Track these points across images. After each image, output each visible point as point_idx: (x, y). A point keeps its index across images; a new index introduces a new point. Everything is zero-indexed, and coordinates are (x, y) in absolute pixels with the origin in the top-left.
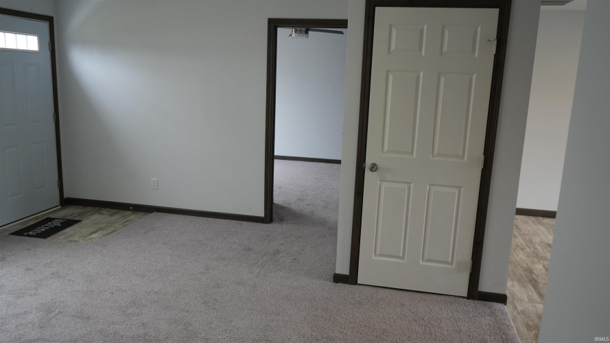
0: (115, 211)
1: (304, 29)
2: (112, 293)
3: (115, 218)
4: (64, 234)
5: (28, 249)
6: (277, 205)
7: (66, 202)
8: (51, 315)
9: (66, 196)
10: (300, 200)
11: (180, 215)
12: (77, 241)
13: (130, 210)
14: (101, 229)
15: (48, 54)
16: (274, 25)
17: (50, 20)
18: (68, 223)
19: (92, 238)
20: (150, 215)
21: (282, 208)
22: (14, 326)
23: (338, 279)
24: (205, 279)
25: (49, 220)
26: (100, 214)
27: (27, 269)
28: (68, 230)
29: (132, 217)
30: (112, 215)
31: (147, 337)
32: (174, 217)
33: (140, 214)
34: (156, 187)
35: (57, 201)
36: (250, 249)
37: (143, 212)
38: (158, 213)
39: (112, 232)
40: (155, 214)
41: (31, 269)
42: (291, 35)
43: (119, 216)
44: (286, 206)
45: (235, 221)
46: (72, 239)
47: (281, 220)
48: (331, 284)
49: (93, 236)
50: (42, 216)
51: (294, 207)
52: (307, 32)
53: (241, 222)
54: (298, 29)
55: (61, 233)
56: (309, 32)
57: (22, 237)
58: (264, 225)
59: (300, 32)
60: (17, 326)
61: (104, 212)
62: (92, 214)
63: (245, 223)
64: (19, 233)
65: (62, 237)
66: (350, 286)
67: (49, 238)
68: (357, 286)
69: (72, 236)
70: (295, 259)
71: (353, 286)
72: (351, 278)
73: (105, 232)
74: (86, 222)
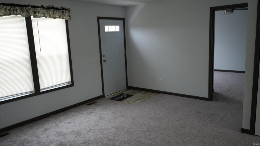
0: (146, 92)
1: (231, 10)
2: (141, 125)
3: (145, 95)
4: (126, 100)
5: (114, 105)
6: (216, 93)
7: (129, 88)
8: (119, 130)
9: (129, 85)
10: (228, 91)
11: (171, 95)
12: (131, 103)
13: (151, 92)
14: (140, 99)
15: (123, 32)
16: (213, 10)
17: (123, 19)
18: (129, 96)
19: (136, 103)
20: (159, 94)
21: (218, 94)
22: (106, 133)
23: (243, 131)
24: (178, 123)
25: (122, 94)
26: (140, 93)
27: (113, 112)
28: (128, 99)
29: (152, 95)
30: (144, 94)
31: (151, 145)
32: (169, 96)
33: (155, 94)
34: (161, 83)
35: (126, 88)
36: (200, 112)
37: (156, 93)
38: (162, 94)
39: (144, 101)
40: (161, 94)
41: (114, 113)
42: (224, 13)
43: (147, 94)
44: (220, 93)
45: (195, 99)
46: (129, 102)
47: (217, 100)
48: (239, 133)
49: (137, 102)
50: (120, 93)
51: (224, 94)
52: (232, 11)
53: (197, 100)
54: (228, 10)
55: (125, 100)
56: (234, 11)
57: (113, 100)
58: (208, 102)
59: (229, 11)
60: (107, 133)
61: (142, 92)
62: (137, 93)
63: (199, 100)
64: (112, 99)
65: (126, 101)
66: (250, 135)
67: (122, 101)
68: (254, 136)
69: (129, 101)
70: (222, 119)
71: (252, 136)
72: (251, 131)
73: (141, 100)
74: (135, 96)
